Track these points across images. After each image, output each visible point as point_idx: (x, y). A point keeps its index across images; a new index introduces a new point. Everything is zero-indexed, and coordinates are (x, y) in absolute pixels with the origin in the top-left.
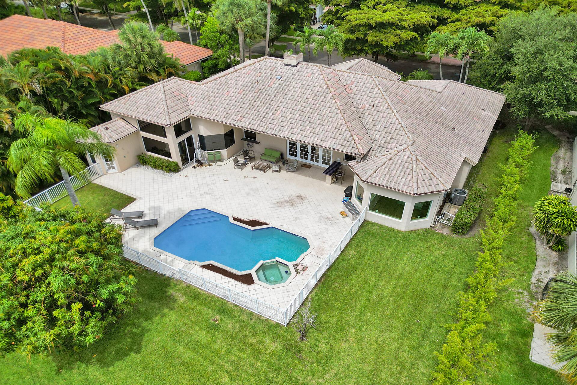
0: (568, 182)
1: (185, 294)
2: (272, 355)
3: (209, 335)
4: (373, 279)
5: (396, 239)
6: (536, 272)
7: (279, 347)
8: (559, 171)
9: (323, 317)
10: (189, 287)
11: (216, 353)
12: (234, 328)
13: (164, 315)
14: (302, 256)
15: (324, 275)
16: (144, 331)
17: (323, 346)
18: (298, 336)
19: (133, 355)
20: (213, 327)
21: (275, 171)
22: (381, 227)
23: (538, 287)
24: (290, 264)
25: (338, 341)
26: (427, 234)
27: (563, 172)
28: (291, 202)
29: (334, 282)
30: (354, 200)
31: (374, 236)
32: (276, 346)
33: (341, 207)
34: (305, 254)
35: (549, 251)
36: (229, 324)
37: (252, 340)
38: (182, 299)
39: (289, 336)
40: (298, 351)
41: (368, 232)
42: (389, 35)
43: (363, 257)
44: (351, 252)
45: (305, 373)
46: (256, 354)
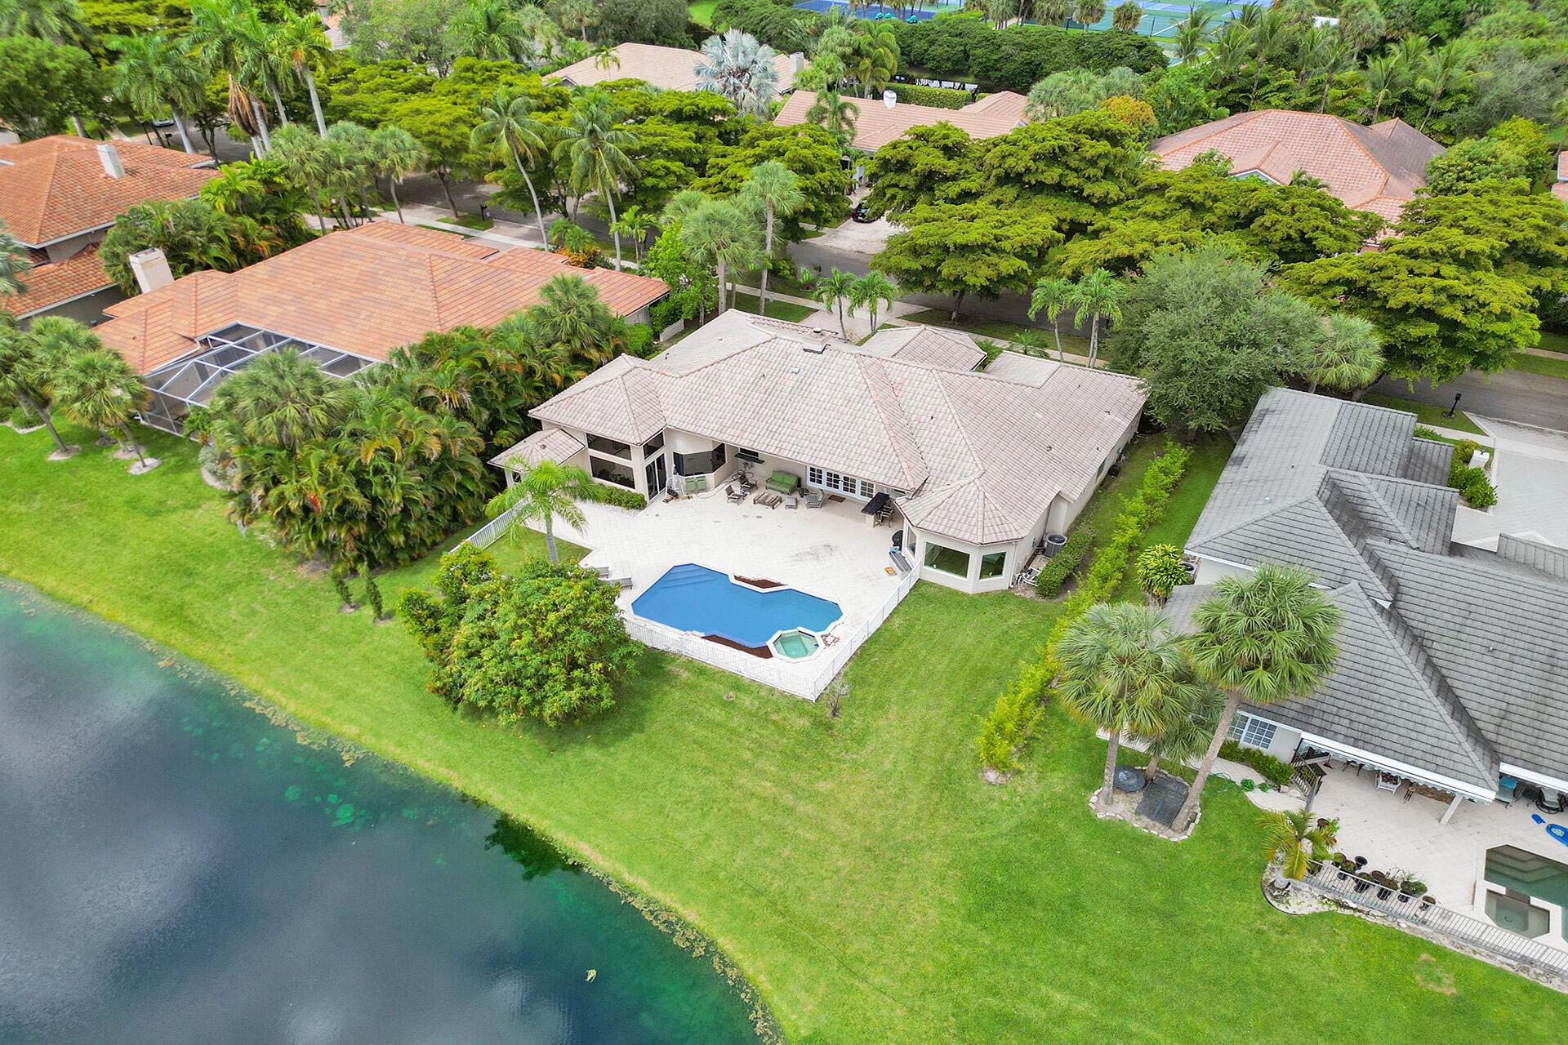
1: (687, 669)
2: (799, 732)
3: (723, 713)
4: (924, 652)
5: (959, 604)
7: (808, 724)
9: (859, 693)
10: (691, 661)
11: (732, 731)
12: (752, 704)
13: (665, 693)
14: (832, 625)
15: (862, 648)
16: (643, 711)
17: (858, 723)
18: (829, 711)
19: (635, 735)
20: (728, 705)
21: (790, 507)
22: (941, 588)
24: (817, 635)
25: (875, 719)
26: (1003, 597)
28: (815, 555)
29: (873, 655)
30: (906, 551)
31: (929, 600)
32: (804, 722)
33: (888, 562)
34: (836, 623)
36: (746, 701)
37: (775, 717)
38: (685, 675)
39: (818, 713)
40: (829, 727)
41: (922, 596)
42: (978, 264)
43: (913, 627)
44: (897, 621)
45: (837, 750)
46: (781, 730)
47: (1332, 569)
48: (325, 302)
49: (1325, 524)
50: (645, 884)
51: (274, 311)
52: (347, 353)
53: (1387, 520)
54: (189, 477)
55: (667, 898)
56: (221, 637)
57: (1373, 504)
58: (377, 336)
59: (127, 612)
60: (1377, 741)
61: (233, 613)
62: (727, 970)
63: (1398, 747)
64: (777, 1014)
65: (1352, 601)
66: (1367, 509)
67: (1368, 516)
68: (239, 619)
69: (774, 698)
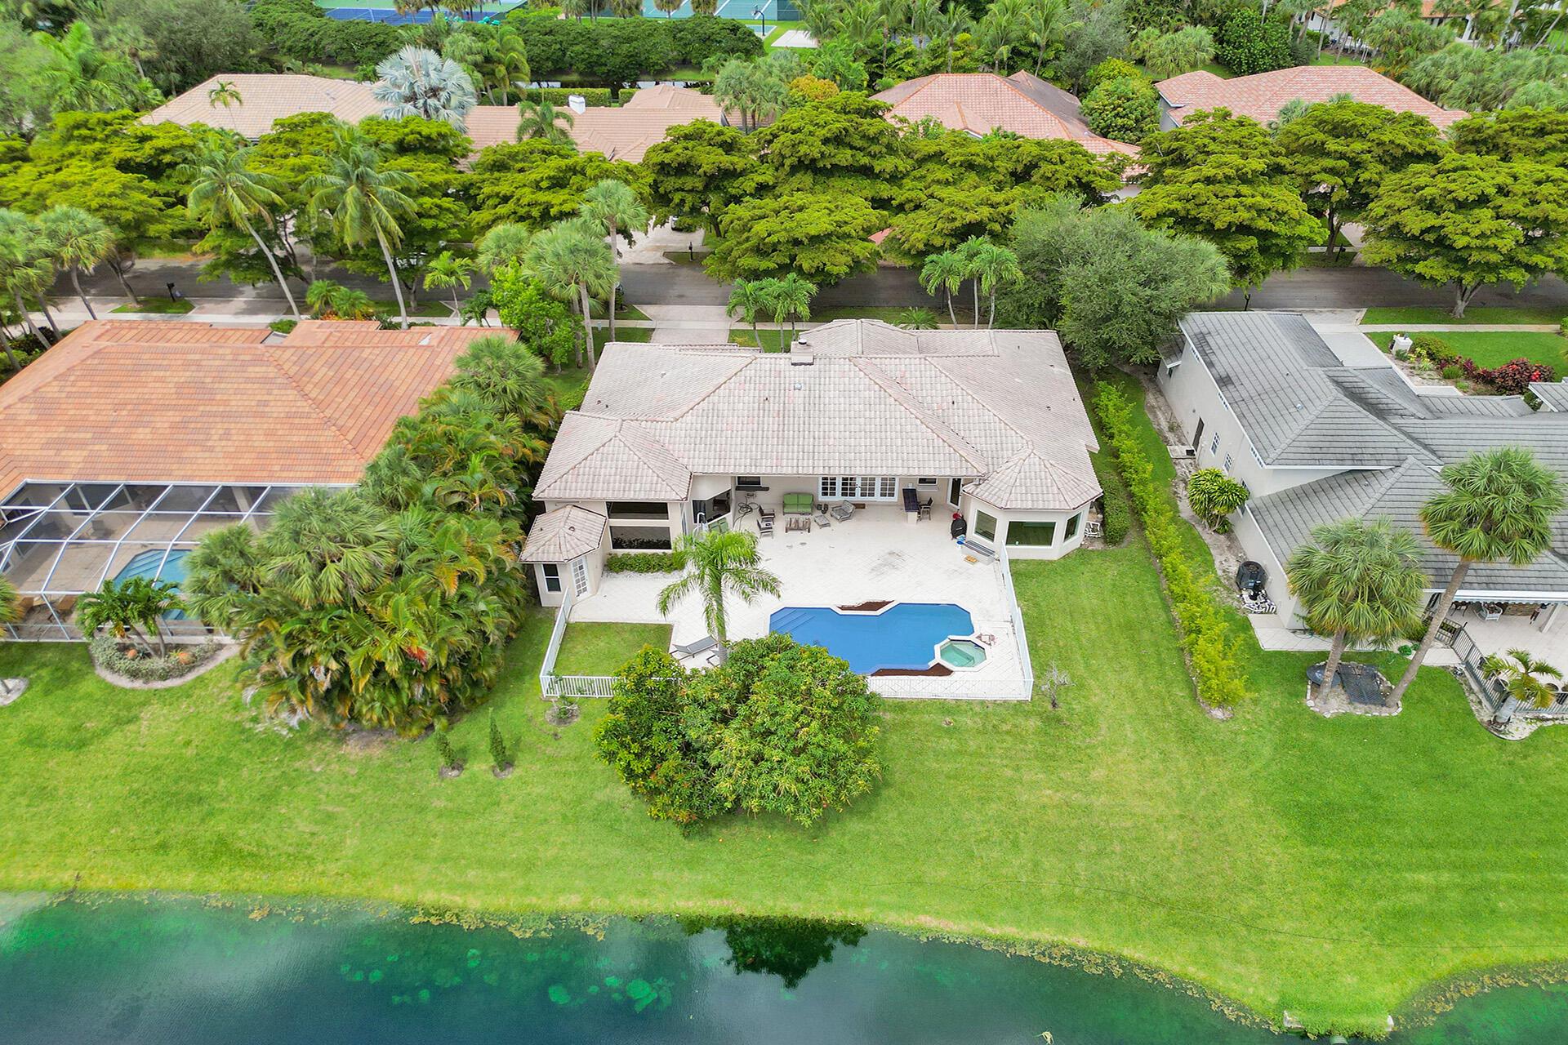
0: (1183, 441)
2: (1036, 734)
3: (954, 741)
4: (1069, 624)
6: (1217, 564)
7: (1039, 723)
8: (1166, 429)
11: (975, 754)
12: (974, 723)
14: (974, 625)
17: (1077, 707)
18: (1050, 707)
22: (1027, 562)
23: (1229, 579)
24: (972, 638)
25: (1087, 698)
27: (1171, 429)
28: (888, 565)
32: (1033, 723)
34: (975, 622)
35: (1216, 535)
36: (966, 721)
37: (1005, 727)
39: (1041, 709)
40: (1059, 720)
42: (831, 252)
45: (1080, 738)
46: (1020, 739)
47: (1388, 451)
48: (148, 430)
49: (1359, 415)
50: (1015, 930)
51: (75, 457)
52: (221, 484)
53: (1389, 401)
54: (87, 686)
55: (1045, 935)
56: (310, 858)
57: (1371, 390)
58: (253, 455)
59: (147, 872)
60: (1501, 580)
61: (304, 826)
62: (1155, 976)
63: (1518, 580)
64: (1233, 996)
65: (1417, 472)
66: (1370, 396)
67: (1375, 401)
68: (316, 829)
69: (990, 709)
